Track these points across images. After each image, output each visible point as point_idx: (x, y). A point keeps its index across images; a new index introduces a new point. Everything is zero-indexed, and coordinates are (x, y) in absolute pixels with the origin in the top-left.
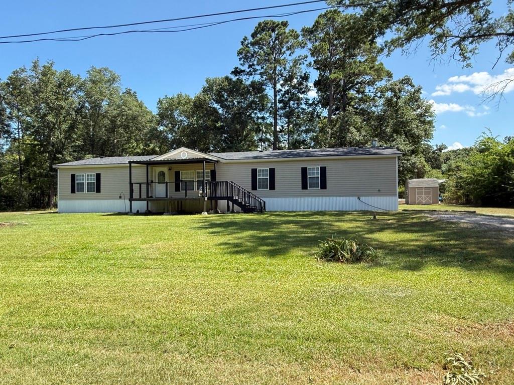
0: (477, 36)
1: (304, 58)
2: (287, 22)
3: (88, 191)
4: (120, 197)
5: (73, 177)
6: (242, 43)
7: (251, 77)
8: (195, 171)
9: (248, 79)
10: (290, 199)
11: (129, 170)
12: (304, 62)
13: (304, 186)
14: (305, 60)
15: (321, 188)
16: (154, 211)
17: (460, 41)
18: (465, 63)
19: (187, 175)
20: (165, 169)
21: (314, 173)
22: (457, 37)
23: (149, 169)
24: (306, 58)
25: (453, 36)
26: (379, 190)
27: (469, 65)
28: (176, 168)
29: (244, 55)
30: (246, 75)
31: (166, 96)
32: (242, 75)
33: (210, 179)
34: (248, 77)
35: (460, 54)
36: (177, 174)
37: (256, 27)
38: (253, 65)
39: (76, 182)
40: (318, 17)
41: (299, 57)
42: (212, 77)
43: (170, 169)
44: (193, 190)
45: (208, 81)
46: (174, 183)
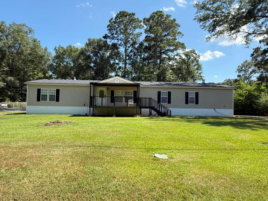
0: (258, 34)
1: (140, 34)
2: (135, 13)
3: (49, 101)
4: (85, 105)
5: (39, 91)
6: (110, 21)
7: (113, 41)
8: (124, 91)
9: (111, 41)
10: (179, 109)
11: (90, 88)
12: (140, 36)
13: (187, 102)
14: (141, 35)
15: (196, 104)
16: (97, 114)
17: (248, 35)
18: (247, 46)
19: (119, 93)
20: (104, 89)
21: (192, 95)
22: (247, 33)
23: (95, 88)
24: (141, 34)
25: (245, 32)
26: (224, 106)
27: (248, 47)
28: (112, 88)
29: (110, 28)
30: (110, 39)
31: (60, 46)
32: (108, 39)
33: (133, 96)
34: (111, 40)
35: (245, 41)
36: (112, 92)
37: (118, 14)
38: (113, 34)
39: (41, 94)
40: (152, 14)
41: (138, 33)
42: (92, 38)
43: (108, 89)
44: (122, 102)
45: (89, 40)
46: (110, 98)
